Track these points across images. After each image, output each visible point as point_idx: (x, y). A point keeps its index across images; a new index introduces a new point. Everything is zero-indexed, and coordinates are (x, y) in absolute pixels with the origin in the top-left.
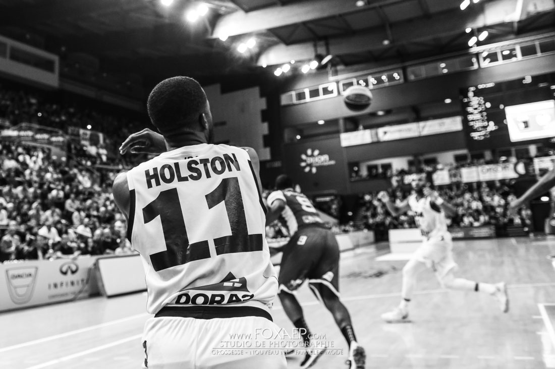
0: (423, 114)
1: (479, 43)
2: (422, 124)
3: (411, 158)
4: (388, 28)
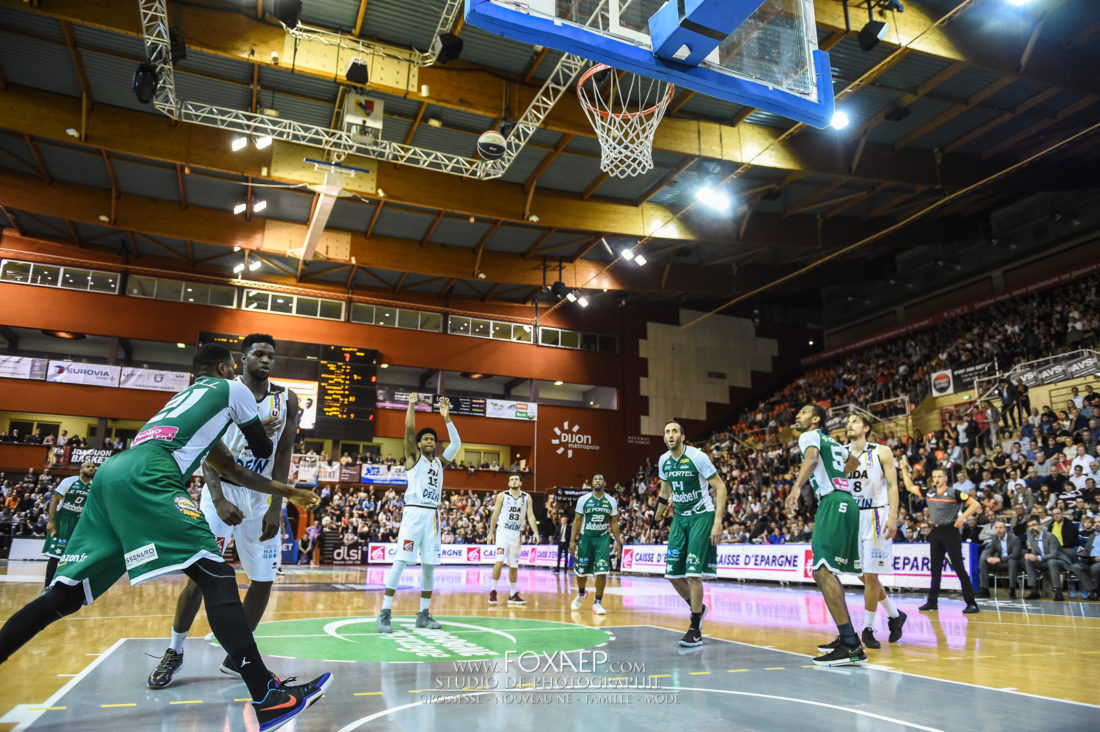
0: (136, 357)
1: (246, 275)
2: (127, 370)
3: (94, 422)
4: (114, 195)
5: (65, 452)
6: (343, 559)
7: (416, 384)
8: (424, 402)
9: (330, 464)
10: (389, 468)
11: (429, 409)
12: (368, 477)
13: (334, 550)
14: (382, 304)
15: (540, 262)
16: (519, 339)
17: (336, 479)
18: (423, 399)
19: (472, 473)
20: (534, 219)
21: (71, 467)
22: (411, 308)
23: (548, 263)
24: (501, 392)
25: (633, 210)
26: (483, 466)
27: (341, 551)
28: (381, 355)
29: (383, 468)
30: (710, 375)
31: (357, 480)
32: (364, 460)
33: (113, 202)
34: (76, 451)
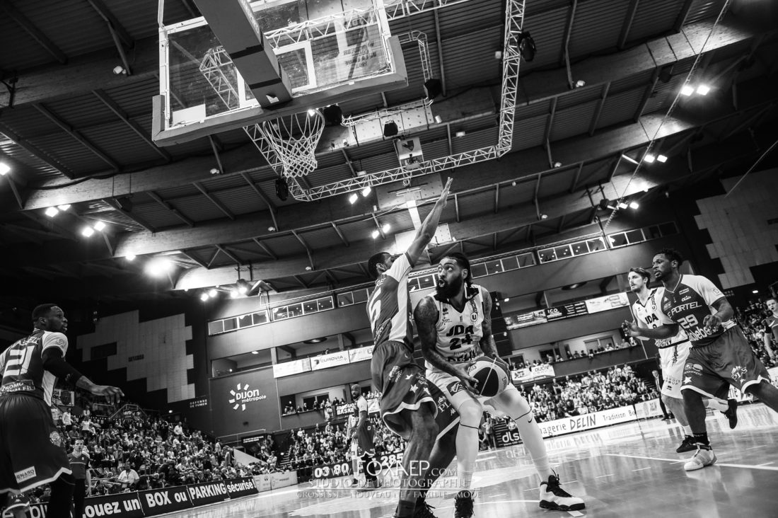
2: (352, 351)
4: (309, 254)
5: (333, 410)
6: (510, 441)
7: (534, 305)
8: (539, 317)
10: (530, 370)
11: (545, 321)
12: (518, 379)
13: (501, 437)
14: (488, 260)
15: (585, 191)
16: (597, 249)
18: (538, 315)
19: (592, 358)
20: (558, 165)
21: (339, 418)
22: (508, 256)
23: (590, 190)
24: (599, 292)
25: (634, 126)
26: (599, 350)
27: (507, 436)
28: (499, 294)
29: (526, 370)
30: (770, 222)
32: (511, 368)
33: (310, 257)
34: (338, 408)
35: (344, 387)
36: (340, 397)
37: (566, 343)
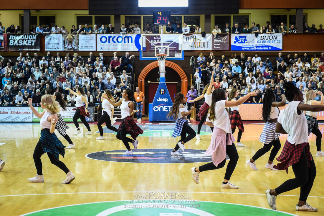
5: (4, 38)
9: (204, 35)
10: (255, 36)
12: (237, 44)
17: (210, 48)
21: (10, 50)
29: (250, 37)
31: (227, 48)
32: (233, 31)
34: (11, 37)
35: (22, 12)
36: (17, 24)
37: (305, 11)
